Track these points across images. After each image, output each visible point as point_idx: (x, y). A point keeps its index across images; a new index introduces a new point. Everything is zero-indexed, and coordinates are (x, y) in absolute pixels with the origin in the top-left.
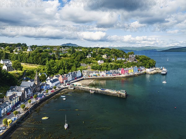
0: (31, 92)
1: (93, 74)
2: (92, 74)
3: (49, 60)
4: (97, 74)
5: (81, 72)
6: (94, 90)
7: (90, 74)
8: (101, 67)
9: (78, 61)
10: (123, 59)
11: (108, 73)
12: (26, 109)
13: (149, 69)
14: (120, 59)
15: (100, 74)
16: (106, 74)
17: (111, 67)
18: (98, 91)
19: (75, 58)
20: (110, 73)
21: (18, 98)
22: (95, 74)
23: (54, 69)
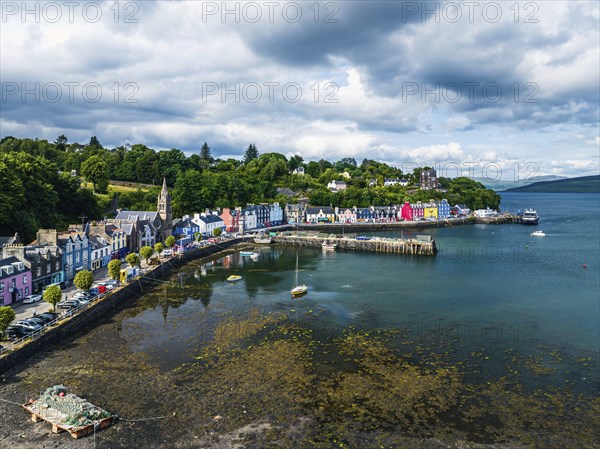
0: (152, 235)
1: (319, 216)
2: (313, 216)
3: (183, 171)
4: (329, 216)
5: (283, 209)
6: (335, 242)
7: (308, 216)
8: (341, 198)
9: (269, 179)
10: (402, 184)
11: (363, 215)
12: (154, 261)
13: (483, 211)
14: (393, 183)
15: (340, 216)
16: (358, 217)
17: (372, 199)
18: (347, 242)
19: (258, 172)
20: (370, 215)
21: (125, 239)
22: (324, 216)
23: (201, 195)
